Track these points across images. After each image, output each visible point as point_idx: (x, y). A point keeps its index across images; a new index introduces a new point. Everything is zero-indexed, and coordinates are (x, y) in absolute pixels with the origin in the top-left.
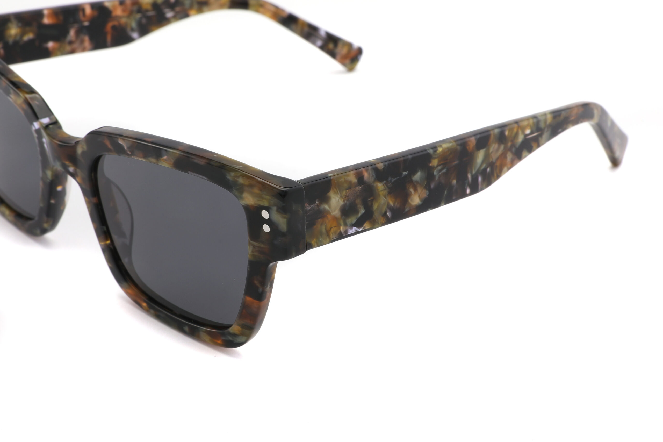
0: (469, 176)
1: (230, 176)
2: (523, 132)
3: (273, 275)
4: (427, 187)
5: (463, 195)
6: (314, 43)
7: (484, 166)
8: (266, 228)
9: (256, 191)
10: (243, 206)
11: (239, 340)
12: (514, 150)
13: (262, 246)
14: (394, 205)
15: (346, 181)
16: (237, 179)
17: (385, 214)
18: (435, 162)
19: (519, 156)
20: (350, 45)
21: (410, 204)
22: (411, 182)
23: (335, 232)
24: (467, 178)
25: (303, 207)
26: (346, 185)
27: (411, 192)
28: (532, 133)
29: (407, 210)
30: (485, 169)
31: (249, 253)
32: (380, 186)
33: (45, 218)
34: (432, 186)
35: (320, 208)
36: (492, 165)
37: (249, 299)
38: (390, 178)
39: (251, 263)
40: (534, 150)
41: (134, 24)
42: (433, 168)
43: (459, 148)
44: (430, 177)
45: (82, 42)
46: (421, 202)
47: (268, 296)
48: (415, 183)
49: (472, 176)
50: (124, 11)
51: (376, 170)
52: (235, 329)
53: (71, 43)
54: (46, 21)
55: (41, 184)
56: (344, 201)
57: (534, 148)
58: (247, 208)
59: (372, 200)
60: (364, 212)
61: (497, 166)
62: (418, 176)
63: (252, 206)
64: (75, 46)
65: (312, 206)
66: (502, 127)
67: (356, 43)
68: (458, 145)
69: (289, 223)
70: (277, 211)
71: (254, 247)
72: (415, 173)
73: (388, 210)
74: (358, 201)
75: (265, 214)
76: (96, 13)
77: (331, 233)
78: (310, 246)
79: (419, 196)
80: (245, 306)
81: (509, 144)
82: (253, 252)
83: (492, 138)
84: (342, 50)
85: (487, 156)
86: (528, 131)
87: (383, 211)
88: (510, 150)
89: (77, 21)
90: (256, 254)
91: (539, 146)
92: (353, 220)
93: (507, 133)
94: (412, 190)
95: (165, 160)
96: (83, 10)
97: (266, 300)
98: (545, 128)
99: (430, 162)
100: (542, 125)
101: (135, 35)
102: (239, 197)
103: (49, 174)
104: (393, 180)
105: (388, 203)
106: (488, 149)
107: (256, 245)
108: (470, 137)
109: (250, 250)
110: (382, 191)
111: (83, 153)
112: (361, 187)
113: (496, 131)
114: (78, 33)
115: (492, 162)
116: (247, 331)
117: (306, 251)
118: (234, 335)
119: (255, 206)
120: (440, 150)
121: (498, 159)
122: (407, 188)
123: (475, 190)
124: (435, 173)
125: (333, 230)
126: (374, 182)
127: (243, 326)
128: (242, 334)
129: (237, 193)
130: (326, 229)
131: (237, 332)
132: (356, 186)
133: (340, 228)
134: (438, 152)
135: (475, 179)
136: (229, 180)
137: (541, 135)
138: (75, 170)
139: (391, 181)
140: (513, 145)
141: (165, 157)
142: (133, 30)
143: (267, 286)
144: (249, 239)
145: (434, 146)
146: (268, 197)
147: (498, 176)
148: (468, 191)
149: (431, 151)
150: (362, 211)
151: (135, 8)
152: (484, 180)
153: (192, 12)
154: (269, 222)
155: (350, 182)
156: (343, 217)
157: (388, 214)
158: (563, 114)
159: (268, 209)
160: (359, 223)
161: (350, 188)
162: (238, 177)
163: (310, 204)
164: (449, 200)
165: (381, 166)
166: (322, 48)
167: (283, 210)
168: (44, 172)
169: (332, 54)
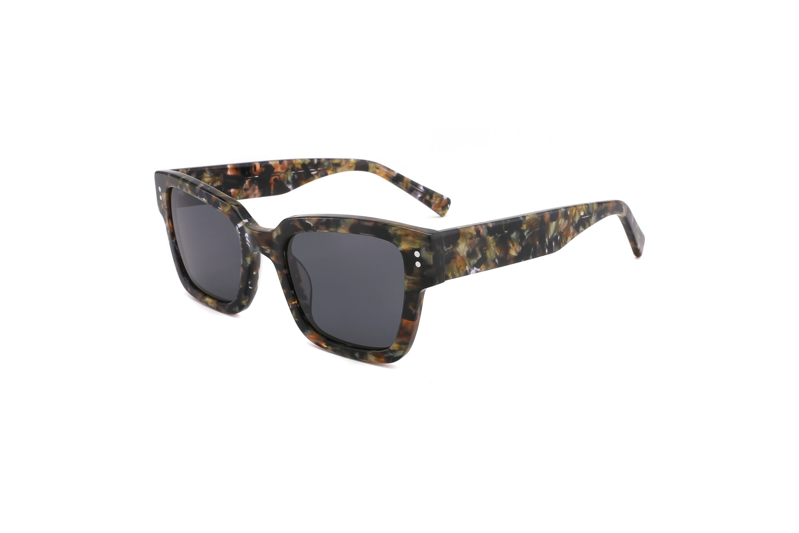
0: (547, 240)
1: (391, 231)
2: (579, 213)
3: (422, 301)
4: (520, 244)
5: (544, 254)
6: (415, 196)
7: (555, 234)
8: (418, 264)
9: (410, 238)
10: (400, 251)
11: (398, 354)
12: (574, 225)
13: (415, 278)
14: (500, 254)
15: (469, 233)
16: (396, 232)
17: (494, 261)
18: (524, 227)
19: (577, 231)
20: (441, 197)
21: (510, 255)
22: (510, 238)
23: (463, 270)
24: (545, 241)
25: (443, 248)
26: (469, 236)
27: (510, 245)
28: (585, 215)
29: (508, 259)
30: (556, 237)
31: (405, 285)
32: (490, 239)
33: (244, 296)
34: (523, 244)
35: (453, 250)
36: (561, 234)
37: (405, 321)
38: (497, 234)
39: (406, 293)
40: (587, 228)
41: (290, 178)
42: (524, 231)
43: (539, 218)
44: (522, 237)
45: (254, 190)
46: (517, 254)
47: (418, 317)
48: (513, 240)
49: (549, 240)
50: (282, 168)
51: (488, 228)
52: (394, 346)
53: (246, 190)
54: (229, 173)
55: (241, 270)
56: (468, 247)
57: (587, 226)
58: (403, 252)
59: (486, 250)
60: (481, 257)
61: (564, 235)
62: (514, 235)
63: (407, 250)
64: (249, 192)
65: (448, 248)
66: (567, 208)
67: (446, 196)
68: (538, 217)
69: (434, 258)
70: (426, 250)
71: (409, 280)
72: (512, 233)
73: (496, 258)
74: (477, 249)
75: (417, 254)
76: (263, 169)
77: (460, 270)
78: (447, 278)
79: (516, 250)
80: (402, 328)
81: (571, 221)
82: (408, 284)
83: (560, 215)
84: (435, 201)
85: (557, 226)
86: (582, 214)
87: (493, 258)
88: (572, 224)
89: (250, 174)
90: (411, 285)
91: (590, 225)
92: (474, 261)
93: (569, 213)
94: (511, 245)
95: (343, 228)
96: (255, 167)
97: (417, 320)
98: (593, 212)
99: (521, 226)
100: (591, 210)
101: (290, 187)
102: (398, 246)
103: (249, 260)
104: (499, 236)
105: (496, 253)
106: (558, 222)
107: (410, 278)
108: (546, 212)
109: (406, 282)
110: (492, 243)
111: (278, 237)
112: (478, 238)
113: (563, 210)
114: (251, 183)
115: (561, 232)
116: (404, 346)
117: (445, 281)
118: (394, 351)
119: (410, 249)
120: (527, 218)
121: (564, 230)
122: (508, 243)
123: (551, 251)
124: (525, 234)
125: (462, 268)
126: (487, 236)
127: (401, 343)
128: (400, 349)
129: (396, 242)
130: (457, 267)
131: (396, 349)
132: (475, 238)
133: (466, 267)
134: (526, 219)
135: (551, 243)
136: (390, 233)
137: (591, 217)
138: (271, 252)
139: (497, 236)
140: (574, 222)
141: (343, 226)
142: (288, 183)
143: (418, 310)
144: (405, 274)
145: (524, 217)
146: (419, 241)
147: (566, 243)
148: (547, 251)
149: (522, 219)
150: (480, 256)
151: (290, 167)
152: (556, 244)
153: (329, 172)
154: (420, 259)
155: (471, 234)
156: (468, 259)
157: (496, 260)
158: (604, 205)
159: (419, 250)
160: (478, 265)
161: (471, 239)
162: (397, 230)
163: (447, 247)
164: (535, 256)
165: (491, 225)
166: (421, 199)
167: (430, 249)
168: (244, 260)
169: (429, 204)
